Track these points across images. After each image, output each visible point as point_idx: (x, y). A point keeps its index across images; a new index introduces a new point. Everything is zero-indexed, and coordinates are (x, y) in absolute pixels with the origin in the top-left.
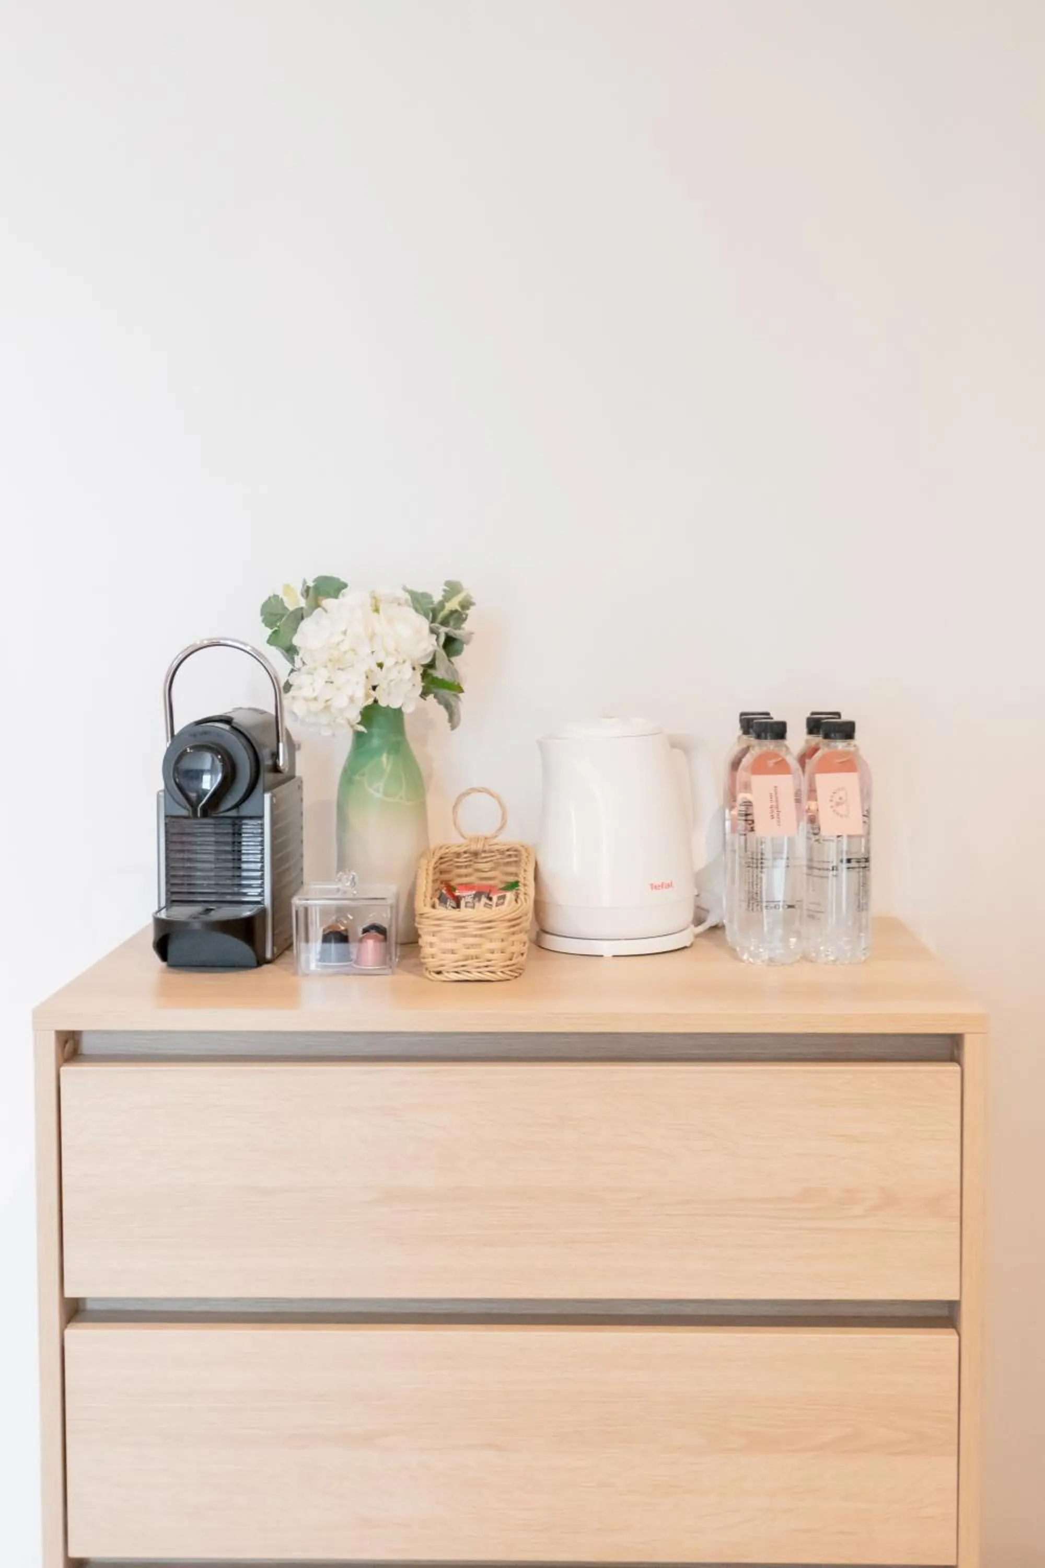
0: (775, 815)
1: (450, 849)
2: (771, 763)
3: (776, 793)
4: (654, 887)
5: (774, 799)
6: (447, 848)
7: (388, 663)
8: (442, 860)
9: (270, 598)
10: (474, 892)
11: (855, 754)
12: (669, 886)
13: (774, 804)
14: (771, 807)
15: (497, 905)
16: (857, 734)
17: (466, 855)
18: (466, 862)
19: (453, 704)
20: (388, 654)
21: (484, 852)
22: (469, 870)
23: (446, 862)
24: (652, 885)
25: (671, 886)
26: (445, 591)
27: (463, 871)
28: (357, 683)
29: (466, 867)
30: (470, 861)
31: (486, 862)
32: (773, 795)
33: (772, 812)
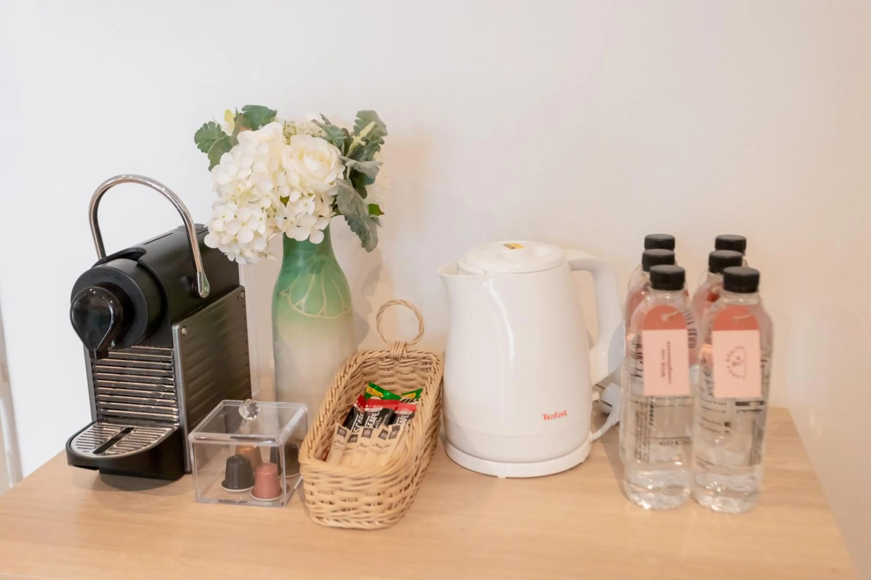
0: (666, 371)
1: (373, 354)
2: (665, 317)
3: (669, 350)
4: (546, 417)
5: (666, 355)
6: (371, 353)
7: (294, 197)
8: (365, 365)
9: (205, 125)
10: (381, 408)
11: (759, 306)
12: (562, 414)
13: (666, 361)
14: (663, 364)
15: (389, 438)
16: (762, 285)
17: (388, 360)
18: (388, 365)
19: (368, 227)
20: (292, 189)
21: (404, 358)
22: (391, 372)
23: (369, 366)
24: (545, 416)
25: (565, 415)
26: (356, 121)
27: (386, 373)
28: (261, 219)
29: (388, 369)
30: (392, 364)
31: (405, 366)
32: (666, 352)
33: (663, 369)
